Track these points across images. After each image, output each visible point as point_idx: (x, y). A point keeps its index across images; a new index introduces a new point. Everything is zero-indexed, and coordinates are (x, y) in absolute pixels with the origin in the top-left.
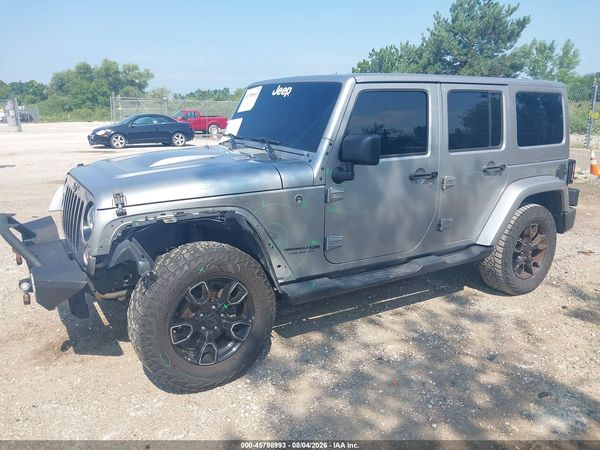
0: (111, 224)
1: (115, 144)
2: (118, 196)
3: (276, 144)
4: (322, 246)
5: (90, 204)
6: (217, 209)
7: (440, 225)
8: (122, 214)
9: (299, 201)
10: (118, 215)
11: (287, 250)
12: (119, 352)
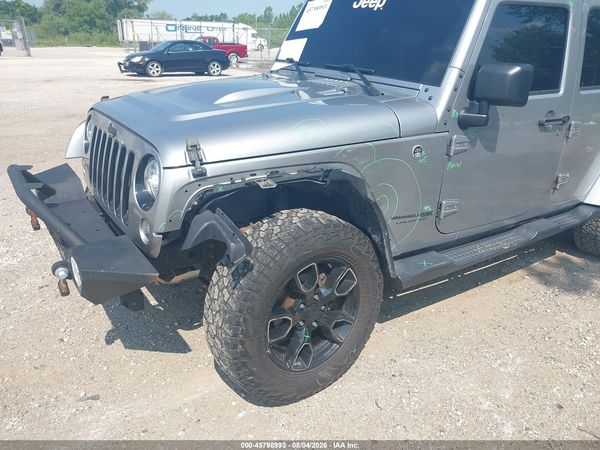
0: (185, 189)
1: (151, 72)
2: (194, 148)
3: (371, 74)
4: (434, 214)
5: (147, 159)
6: (319, 167)
7: (556, 182)
8: (200, 175)
9: (418, 155)
10: (195, 176)
11: (394, 218)
12: (184, 348)
